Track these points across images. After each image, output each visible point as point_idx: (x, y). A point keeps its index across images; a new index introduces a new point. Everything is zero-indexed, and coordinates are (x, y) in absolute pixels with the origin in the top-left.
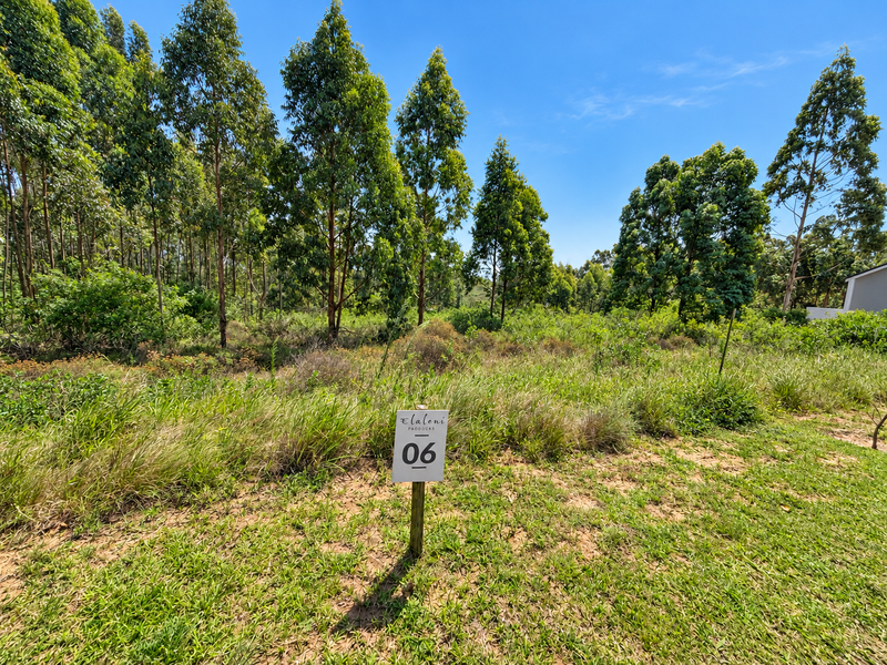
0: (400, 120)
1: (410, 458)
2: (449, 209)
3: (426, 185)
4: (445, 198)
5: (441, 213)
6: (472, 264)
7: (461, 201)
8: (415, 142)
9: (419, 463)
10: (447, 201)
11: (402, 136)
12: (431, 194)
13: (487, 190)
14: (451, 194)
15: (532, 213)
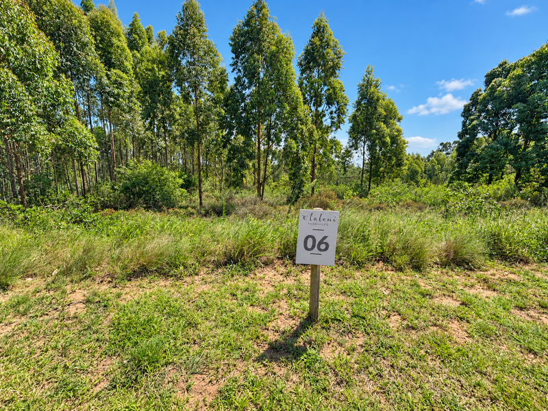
0: (300, 64)
1: (309, 246)
2: (332, 118)
3: (318, 104)
4: (329, 111)
5: (327, 121)
6: (348, 154)
7: (340, 112)
8: (309, 77)
9: (315, 250)
10: (331, 113)
11: (302, 74)
12: (320, 109)
13: (359, 103)
14: (333, 108)
15: (390, 116)
